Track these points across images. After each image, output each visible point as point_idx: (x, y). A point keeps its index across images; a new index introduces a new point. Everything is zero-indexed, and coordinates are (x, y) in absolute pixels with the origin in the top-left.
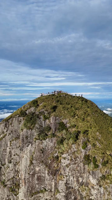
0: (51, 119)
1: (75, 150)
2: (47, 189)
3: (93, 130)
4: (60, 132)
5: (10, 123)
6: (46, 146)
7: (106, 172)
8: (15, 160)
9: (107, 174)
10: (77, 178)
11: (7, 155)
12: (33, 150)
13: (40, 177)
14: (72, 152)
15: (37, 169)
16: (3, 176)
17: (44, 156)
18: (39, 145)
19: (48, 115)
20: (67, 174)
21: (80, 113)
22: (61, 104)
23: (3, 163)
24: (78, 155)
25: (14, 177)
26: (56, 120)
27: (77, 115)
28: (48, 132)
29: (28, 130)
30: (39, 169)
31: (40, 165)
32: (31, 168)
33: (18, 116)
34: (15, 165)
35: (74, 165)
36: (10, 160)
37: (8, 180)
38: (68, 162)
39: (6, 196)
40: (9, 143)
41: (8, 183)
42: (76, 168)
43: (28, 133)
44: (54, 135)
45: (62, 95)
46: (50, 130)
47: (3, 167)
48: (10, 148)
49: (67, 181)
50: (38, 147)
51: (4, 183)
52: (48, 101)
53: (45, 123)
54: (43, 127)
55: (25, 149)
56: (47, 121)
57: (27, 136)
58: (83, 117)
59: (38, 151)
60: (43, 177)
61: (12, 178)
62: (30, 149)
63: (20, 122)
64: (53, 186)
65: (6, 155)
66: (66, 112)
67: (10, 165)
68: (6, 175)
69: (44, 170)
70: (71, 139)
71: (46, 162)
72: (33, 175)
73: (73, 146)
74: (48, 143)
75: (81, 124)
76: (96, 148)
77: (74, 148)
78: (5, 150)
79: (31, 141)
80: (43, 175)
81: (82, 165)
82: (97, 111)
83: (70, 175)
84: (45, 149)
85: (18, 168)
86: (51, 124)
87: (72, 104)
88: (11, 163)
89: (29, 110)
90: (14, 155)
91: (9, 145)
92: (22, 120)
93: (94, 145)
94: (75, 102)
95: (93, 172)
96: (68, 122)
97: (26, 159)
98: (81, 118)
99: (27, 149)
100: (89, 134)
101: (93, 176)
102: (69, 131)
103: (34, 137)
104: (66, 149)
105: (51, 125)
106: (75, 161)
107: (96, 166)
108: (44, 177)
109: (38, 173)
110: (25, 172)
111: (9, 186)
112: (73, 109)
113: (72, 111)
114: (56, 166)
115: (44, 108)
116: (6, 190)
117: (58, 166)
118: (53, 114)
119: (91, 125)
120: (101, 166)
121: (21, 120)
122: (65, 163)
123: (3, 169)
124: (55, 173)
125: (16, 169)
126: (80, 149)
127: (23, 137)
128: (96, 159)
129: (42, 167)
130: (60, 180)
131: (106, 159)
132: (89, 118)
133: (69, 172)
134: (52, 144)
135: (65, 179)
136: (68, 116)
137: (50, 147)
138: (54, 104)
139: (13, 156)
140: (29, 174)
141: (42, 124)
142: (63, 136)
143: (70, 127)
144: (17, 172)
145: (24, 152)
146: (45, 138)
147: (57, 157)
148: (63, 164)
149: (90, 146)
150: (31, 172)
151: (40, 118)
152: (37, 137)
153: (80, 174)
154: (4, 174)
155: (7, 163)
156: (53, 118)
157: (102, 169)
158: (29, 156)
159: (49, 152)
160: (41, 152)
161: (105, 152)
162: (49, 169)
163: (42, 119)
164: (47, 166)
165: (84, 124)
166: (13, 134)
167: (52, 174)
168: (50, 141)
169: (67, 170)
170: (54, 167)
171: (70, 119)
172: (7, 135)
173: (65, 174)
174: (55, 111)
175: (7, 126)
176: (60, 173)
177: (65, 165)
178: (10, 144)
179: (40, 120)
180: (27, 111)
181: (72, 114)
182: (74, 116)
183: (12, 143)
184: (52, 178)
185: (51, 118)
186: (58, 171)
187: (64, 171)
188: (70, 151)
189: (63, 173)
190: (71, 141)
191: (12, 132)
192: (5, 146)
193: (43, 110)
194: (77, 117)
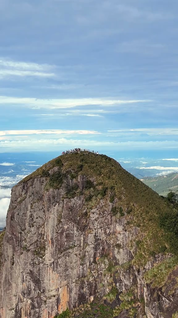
0: (79, 177)
1: (103, 204)
2: (76, 245)
3: (118, 186)
4: (87, 190)
5: (29, 185)
6: (74, 204)
7: (130, 218)
8: (37, 223)
9: (131, 220)
10: (105, 230)
11: (27, 219)
12: (60, 209)
13: (69, 234)
14: (100, 207)
15: (66, 227)
16: (24, 241)
17: (72, 214)
18: (68, 203)
19: (75, 174)
20: (95, 228)
21: (105, 171)
22: (86, 162)
23: (23, 228)
24: (106, 209)
25: (37, 240)
26: (83, 179)
27: (103, 173)
28: (76, 191)
29: (55, 190)
30: (68, 227)
31: (68, 223)
32: (59, 227)
33: (39, 176)
35: (102, 219)
36: (32, 224)
37: (31, 245)
38: (97, 216)
39: (30, 260)
40: (29, 206)
41: (31, 247)
42: (104, 221)
43: (55, 193)
44: (82, 193)
45: (85, 154)
46: (78, 188)
47: (23, 232)
48: (30, 212)
49: (96, 233)
50: (66, 205)
51: (26, 248)
52: (73, 160)
53: (72, 182)
54: (70, 186)
55: (51, 209)
56: (74, 179)
57: (54, 196)
58: (109, 175)
59: (67, 209)
61: (35, 242)
62: (57, 209)
63: (43, 182)
64: (82, 241)
66: (92, 171)
67: (32, 229)
68: (28, 240)
69: (72, 227)
70: (99, 195)
71: (75, 219)
72: (62, 233)
73: (101, 201)
74: (76, 201)
75: (107, 181)
76: (122, 200)
78: (25, 214)
79: (58, 200)
80: (72, 232)
81: (109, 217)
83: (98, 228)
84: (74, 207)
85: (42, 231)
86: (79, 182)
87: (96, 163)
88: (33, 226)
89: (52, 170)
90: (37, 218)
91: (29, 208)
92: (45, 180)
93: (120, 199)
94: (99, 160)
95: (119, 220)
96: (95, 180)
97: (54, 219)
98: (107, 176)
99: (54, 209)
100: (116, 189)
101: (120, 223)
102: (97, 188)
103: (62, 196)
104: (94, 204)
105: (78, 184)
106: (103, 214)
107: (122, 215)
108: (73, 234)
109: (67, 231)
110: (52, 232)
111: (33, 250)
112: (98, 167)
113: (98, 169)
114: (85, 221)
116: (30, 254)
118: (80, 173)
119: (116, 182)
120: (126, 214)
121: (43, 180)
123: (24, 234)
124: (84, 229)
125: (40, 232)
126: (108, 203)
127: (50, 197)
128: (122, 209)
129: (70, 224)
130: (89, 233)
131: (130, 209)
132: (114, 176)
133: (97, 225)
134: (80, 202)
135: (94, 232)
136: (95, 175)
137: (78, 204)
138: (80, 163)
139: (35, 220)
140: (57, 233)
141: (69, 183)
142: (90, 193)
143: (97, 185)
144: (42, 235)
145: (51, 212)
147: (86, 214)
148: (92, 219)
149: (116, 199)
150: (59, 230)
151: (67, 177)
152: (65, 196)
153: (108, 226)
154: (25, 239)
155: (27, 227)
157: (127, 217)
158: (56, 216)
159: (78, 209)
160: (69, 210)
162: (78, 225)
163: (69, 178)
164: (75, 223)
165: (110, 182)
166: (34, 196)
167: (80, 230)
168: (79, 199)
169: (96, 223)
170: (83, 223)
171: (96, 178)
172: (28, 197)
173: (93, 228)
174: (82, 170)
175: (26, 188)
176: (88, 228)
177: (94, 219)
178: (31, 207)
179: (67, 180)
180: (49, 170)
181: (98, 172)
182: (100, 174)
183: (34, 205)
184: (81, 233)
186: (86, 226)
187: (93, 224)
188: (98, 206)
189: (91, 227)
190: (100, 197)
191: (33, 194)
192: (25, 210)
193: (70, 169)
194: (103, 175)
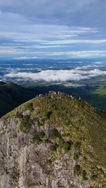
1: (67, 158)
2: (42, 183)
3: (85, 142)
4: (53, 139)
5: (8, 122)
6: (41, 149)
7: (94, 184)
8: (14, 154)
9: (95, 186)
10: (68, 180)
11: (8, 148)
12: (29, 150)
13: (36, 173)
14: (64, 160)
15: (33, 167)
16: (5, 164)
17: (39, 158)
18: (34, 148)
19: (42, 122)
20: (59, 176)
21: (75, 120)
22: (56, 109)
23: (5, 154)
24: (69, 163)
25: (14, 167)
26: (50, 127)
27: (72, 123)
28: (42, 138)
29: (24, 133)
30: (35, 167)
31: (35, 164)
32: (27, 165)
33: (14, 117)
34: (15, 158)
35: (65, 170)
36: (11, 154)
38: (60, 167)
39: (8, 181)
40: (8, 139)
41: (10, 171)
42: (68, 173)
43: (24, 136)
44: (47, 141)
45: (58, 98)
46: (44, 136)
47: (5, 157)
48: (9, 144)
49: (59, 181)
50: (33, 149)
51: (6, 170)
52: (44, 105)
53: (39, 128)
54: (37, 132)
55: (22, 149)
57: (23, 139)
58: (78, 125)
59: (34, 153)
60: (38, 173)
61: (13, 168)
62: (26, 150)
63: (17, 122)
64: (47, 182)
65: (6, 148)
66: (60, 119)
67: (11, 157)
68: (8, 165)
69: (39, 168)
70: (63, 148)
71: (41, 163)
72: (30, 171)
74: (43, 147)
75: (74, 133)
76: (87, 161)
77: (66, 156)
78: (5, 144)
79: (27, 143)
80: (39, 172)
82: (94, 118)
83: (61, 177)
84: (40, 151)
85: (17, 161)
86: (45, 130)
87: (68, 109)
88: (11, 156)
89: (25, 112)
90: (14, 150)
91: (8, 141)
92: (19, 120)
94: (71, 106)
95: (82, 182)
96: (62, 130)
97: (23, 157)
98: (76, 126)
99: (24, 149)
100: (81, 147)
101: (82, 185)
102: (63, 138)
103: (30, 140)
104: (58, 156)
105: (45, 132)
106: (67, 167)
108: (40, 174)
109: (34, 170)
110: (22, 167)
111: (11, 173)
112: (68, 115)
113: (67, 118)
114: (49, 167)
115: (38, 115)
116: (8, 176)
117: (51, 168)
118: (47, 121)
119: (84, 135)
120: (90, 179)
121: (17, 120)
122: (57, 167)
123: (5, 159)
124: (49, 173)
125: (16, 161)
126: (71, 159)
127: (20, 139)
128: (86, 172)
129: (37, 165)
130: (53, 179)
132: (83, 127)
133: (61, 175)
134: (45, 149)
135: (57, 180)
136: (62, 124)
137: (44, 151)
138: (49, 110)
139: (12, 151)
140: (26, 169)
141: (36, 129)
142: (56, 143)
143: (63, 135)
144: (17, 164)
145: (21, 151)
146: (40, 143)
147: (51, 161)
148: (56, 168)
149: (81, 158)
150: (28, 168)
151: (34, 124)
152: (32, 141)
153: (71, 178)
154: (6, 163)
156: (47, 126)
157: (91, 182)
158: (25, 155)
159: (43, 155)
160: (36, 154)
161: (95, 167)
162: (44, 168)
163: (37, 125)
164: (41, 166)
165: (77, 135)
166: (11, 132)
167: (46, 173)
168: (44, 146)
169: (60, 173)
170: (48, 168)
171: (64, 127)
172: (7, 132)
173: (57, 176)
174: (49, 118)
175: (6, 123)
176: (53, 173)
177: (57, 169)
178: (10, 140)
179: (35, 126)
180: (23, 113)
181: (67, 121)
182: (68, 124)
184: (46, 176)
185: (45, 125)
186: (51, 171)
187: (57, 173)
188: (62, 158)
189: (55, 174)
191: (10, 130)
192: (6, 141)
193: (38, 116)
194: (71, 125)
